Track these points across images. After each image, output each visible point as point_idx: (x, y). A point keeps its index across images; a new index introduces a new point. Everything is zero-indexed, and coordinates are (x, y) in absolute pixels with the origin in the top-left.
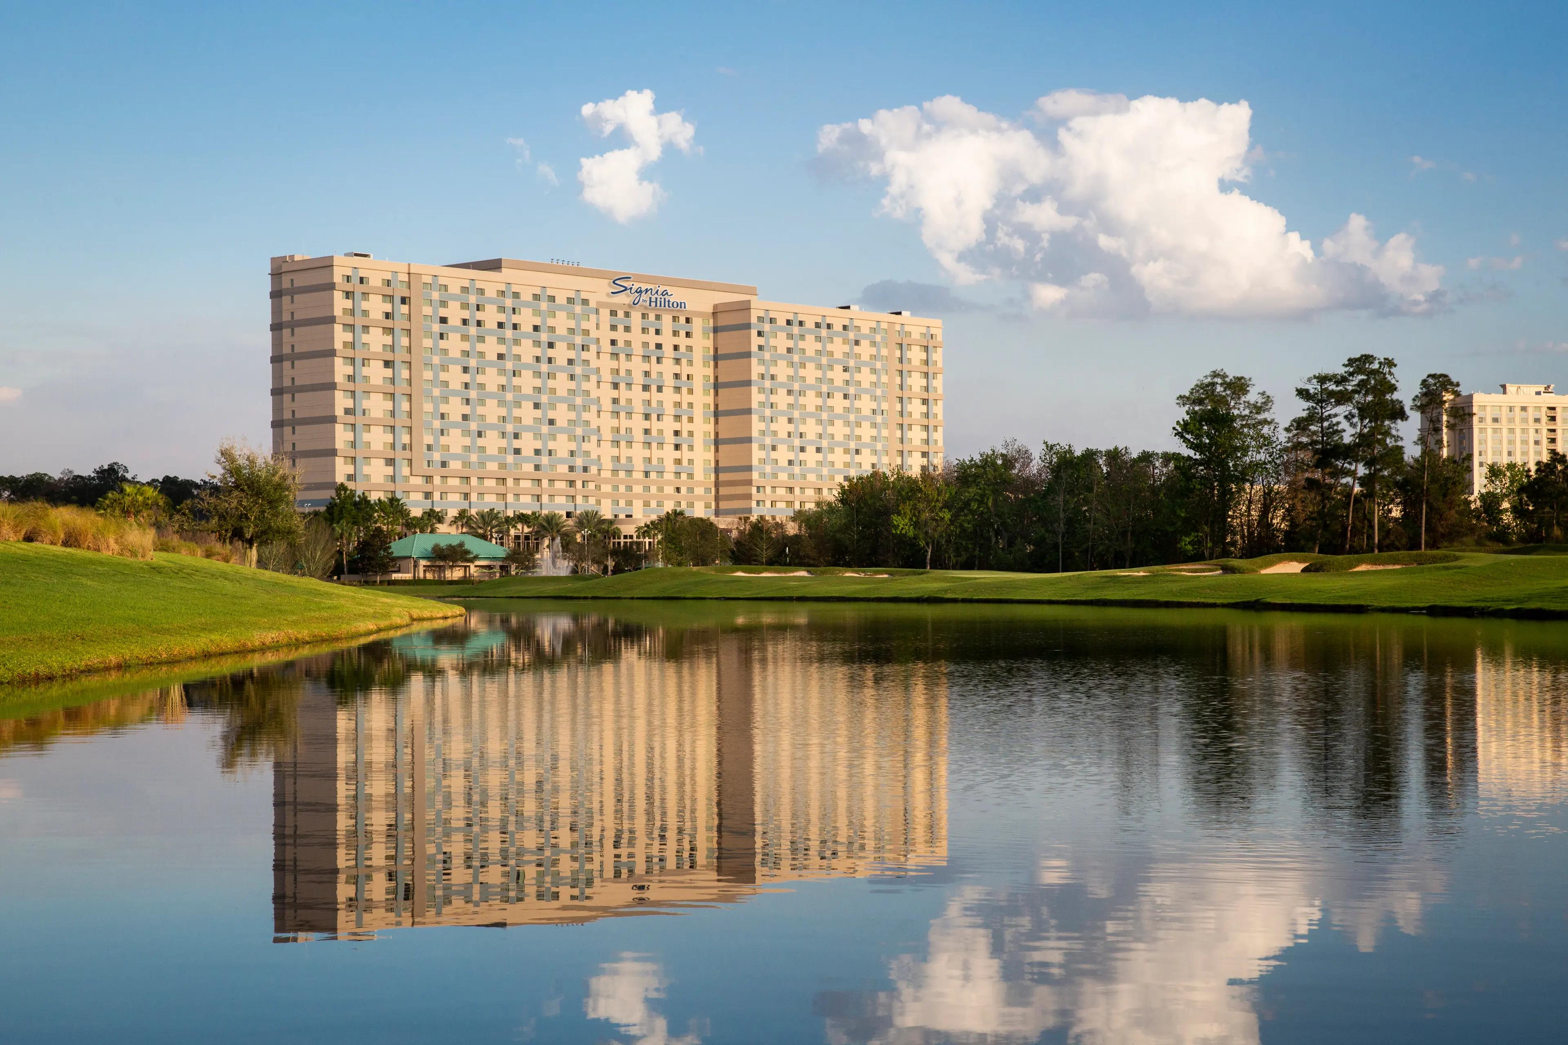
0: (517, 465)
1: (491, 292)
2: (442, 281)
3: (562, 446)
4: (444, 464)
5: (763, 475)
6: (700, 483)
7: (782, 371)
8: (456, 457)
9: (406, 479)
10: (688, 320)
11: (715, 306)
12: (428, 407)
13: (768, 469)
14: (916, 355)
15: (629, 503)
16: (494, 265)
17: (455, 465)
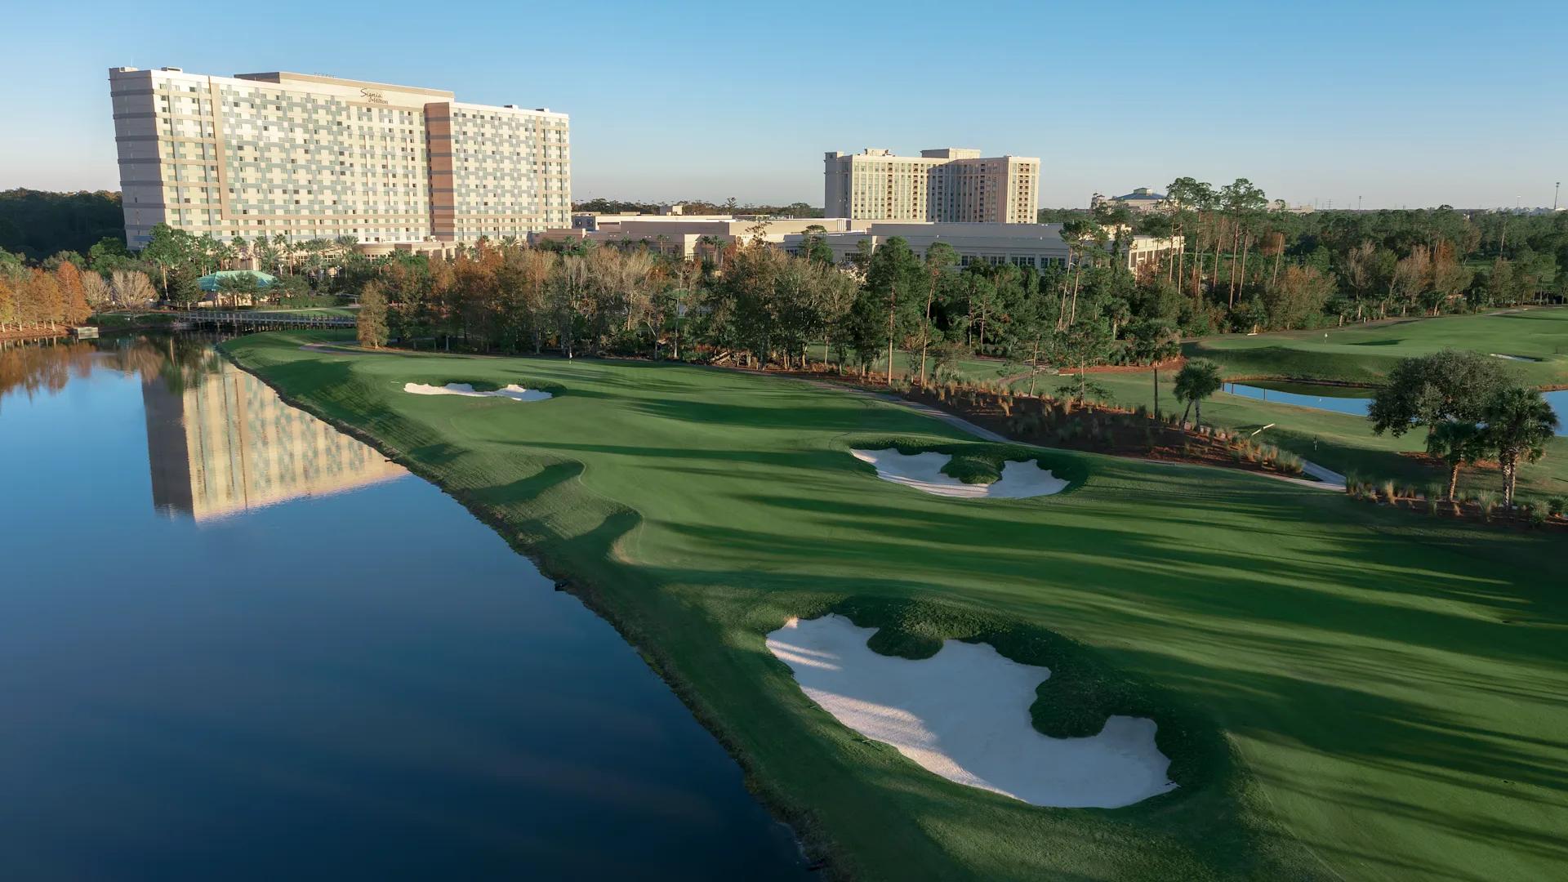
0: (297, 212)
1: (271, 97)
2: (234, 89)
3: (328, 197)
4: (245, 212)
5: (461, 212)
6: (422, 216)
7: (471, 147)
8: (253, 207)
9: (219, 222)
10: (409, 114)
11: (426, 105)
12: (231, 174)
13: (464, 208)
14: (553, 136)
15: (377, 230)
16: (273, 77)
17: (253, 212)
